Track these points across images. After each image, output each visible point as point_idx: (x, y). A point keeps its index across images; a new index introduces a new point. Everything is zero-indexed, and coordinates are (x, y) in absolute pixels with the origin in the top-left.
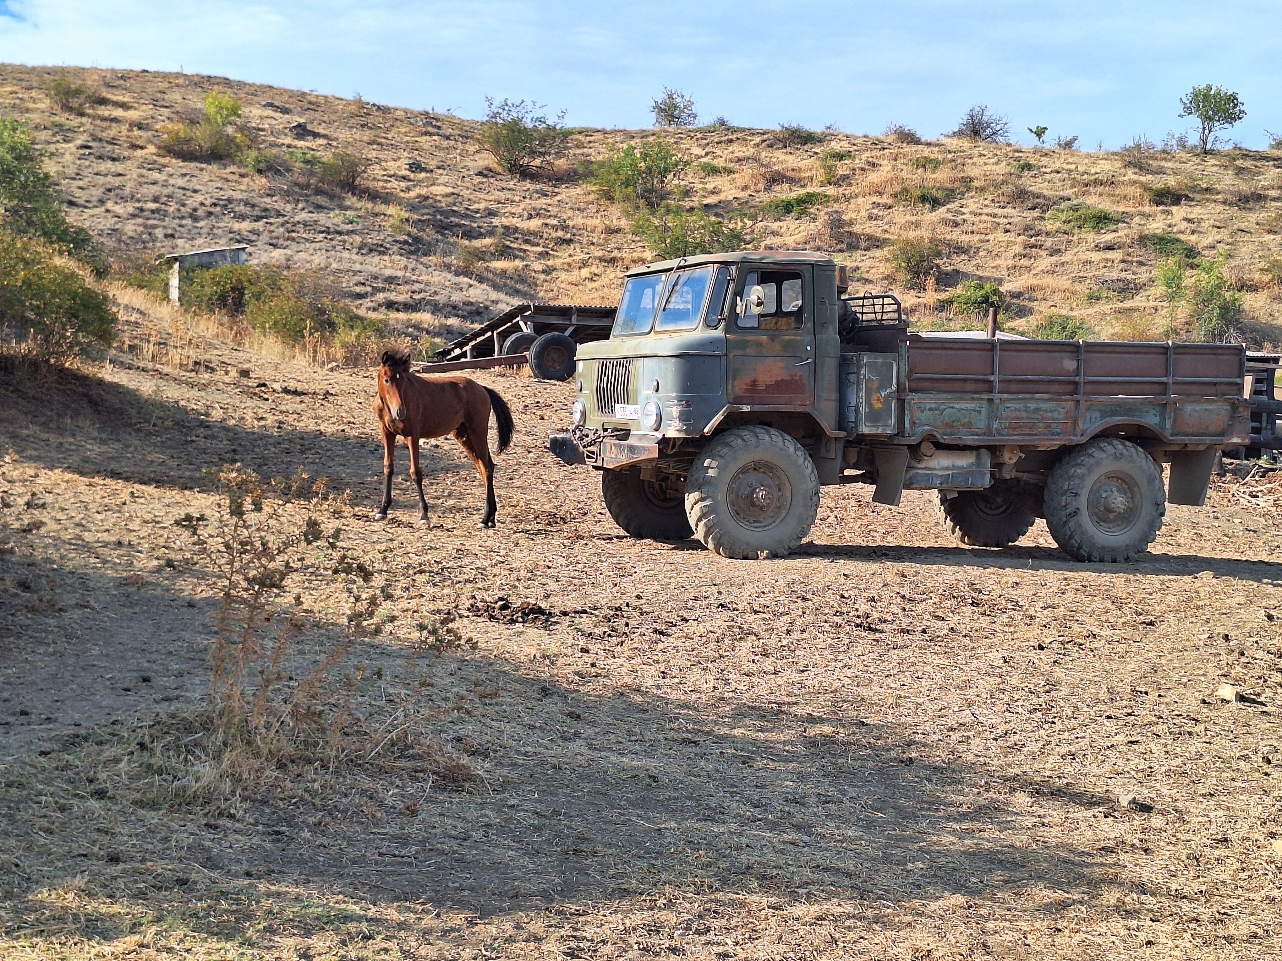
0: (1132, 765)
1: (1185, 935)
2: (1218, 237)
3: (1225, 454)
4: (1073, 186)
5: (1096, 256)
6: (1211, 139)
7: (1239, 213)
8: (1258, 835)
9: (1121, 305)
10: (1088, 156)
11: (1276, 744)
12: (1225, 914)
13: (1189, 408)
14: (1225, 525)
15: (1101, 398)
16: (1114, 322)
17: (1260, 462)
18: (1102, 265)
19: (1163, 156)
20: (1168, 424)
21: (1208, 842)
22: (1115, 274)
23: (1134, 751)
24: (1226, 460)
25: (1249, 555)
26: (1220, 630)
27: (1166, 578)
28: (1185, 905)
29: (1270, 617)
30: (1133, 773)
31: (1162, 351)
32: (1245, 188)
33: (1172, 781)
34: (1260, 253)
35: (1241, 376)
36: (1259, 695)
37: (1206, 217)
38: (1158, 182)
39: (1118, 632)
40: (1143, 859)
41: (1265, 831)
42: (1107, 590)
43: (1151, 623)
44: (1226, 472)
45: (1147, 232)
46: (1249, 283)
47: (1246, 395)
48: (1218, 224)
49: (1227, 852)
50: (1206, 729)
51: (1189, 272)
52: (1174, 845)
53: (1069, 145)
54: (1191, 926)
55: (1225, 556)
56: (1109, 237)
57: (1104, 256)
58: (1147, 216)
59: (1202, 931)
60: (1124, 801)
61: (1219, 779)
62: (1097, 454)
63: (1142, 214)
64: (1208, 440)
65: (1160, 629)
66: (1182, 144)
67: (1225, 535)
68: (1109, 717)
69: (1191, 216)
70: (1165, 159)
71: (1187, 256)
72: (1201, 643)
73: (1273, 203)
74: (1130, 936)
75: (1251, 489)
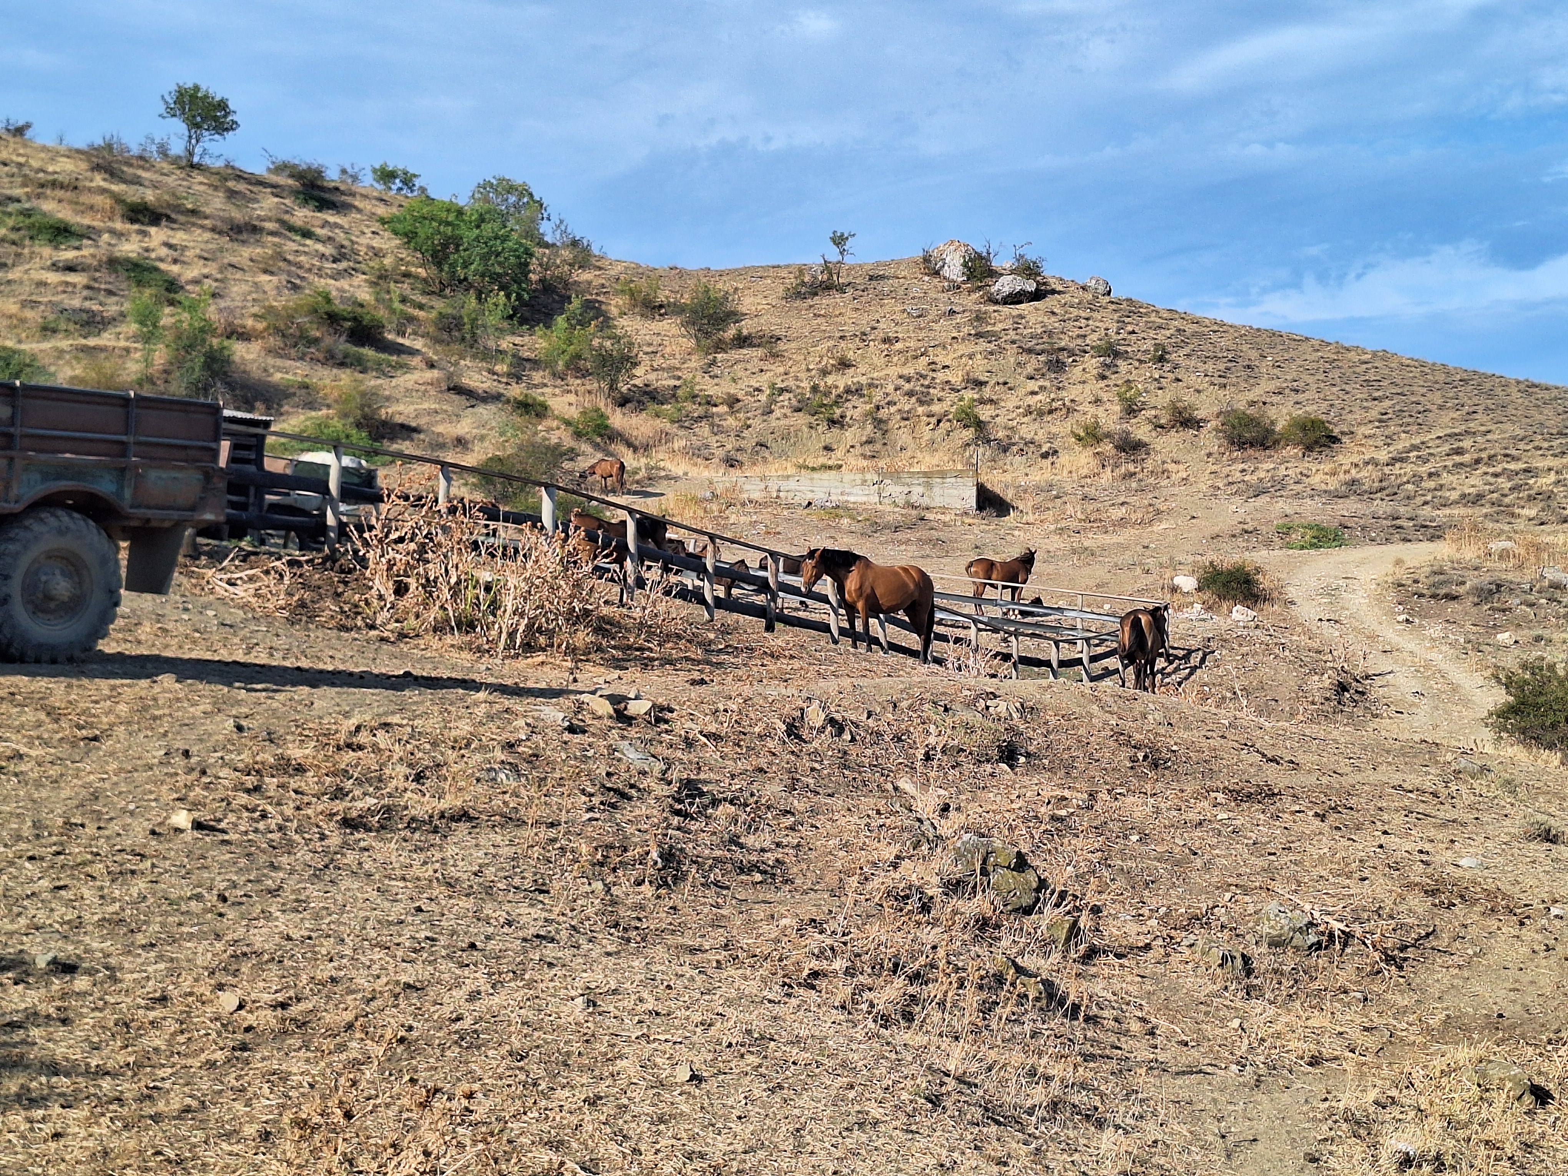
0: (56, 916)
1: (102, 1120)
2: (206, 271)
3: (201, 533)
4: (24, 185)
5: (52, 277)
6: (198, 150)
7: (230, 244)
8: (204, 989)
9: (83, 341)
10: (44, 149)
11: (235, 878)
12: (154, 1087)
13: (153, 474)
14: (196, 618)
15: (43, 457)
16: (74, 362)
17: (243, 544)
18: (60, 289)
19: (141, 163)
20: (128, 494)
21: (143, 1003)
22: (76, 303)
23: (61, 898)
24: (200, 540)
25: (224, 655)
26: (180, 745)
27: (118, 682)
28: (106, 1084)
29: (240, 728)
30: (57, 926)
31: (122, 402)
32: (237, 215)
33: (105, 932)
34: (254, 296)
35: (217, 439)
36: (220, 821)
37: (191, 244)
38: (133, 194)
39: (53, 751)
40: (61, 1032)
41: (213, 982)
42: (40, 699)
43: (95, 739)
44: (200, 554)
45: (118, 254)
46: (240, 330)
47: (223, 462)
48: (206, 255)
49: (164, 1012)
50: (153, 866)
51: (168, 310)
52: (101, 1010)
53: (19, 131)
54: (111, 1107)
55: (194, 655)
56: (69, 255)
57: (63, 278)
58: (119, 235)
59: (125, 1111)
60: (42, 963)
61: (163, 925)
62: (37, 527)
63: (112, 232)
64: (175, 515)
65: (106, 745)
66: (163, 151)
67: (197, 631)
68: (31, 858)
69: (173, 241)
70: (143, 168)
71: (167, 290)
72: (156, 761)
73: (270, 238)
74: (32, 1129)
75: (229, 575)
